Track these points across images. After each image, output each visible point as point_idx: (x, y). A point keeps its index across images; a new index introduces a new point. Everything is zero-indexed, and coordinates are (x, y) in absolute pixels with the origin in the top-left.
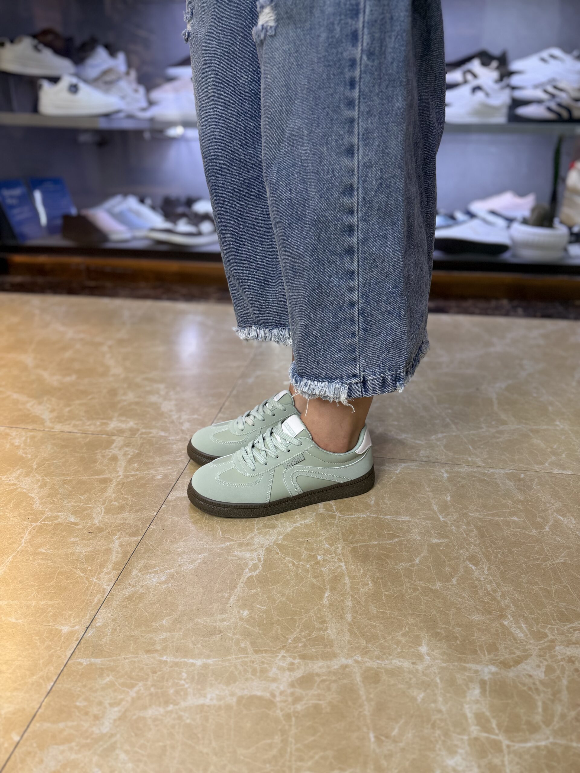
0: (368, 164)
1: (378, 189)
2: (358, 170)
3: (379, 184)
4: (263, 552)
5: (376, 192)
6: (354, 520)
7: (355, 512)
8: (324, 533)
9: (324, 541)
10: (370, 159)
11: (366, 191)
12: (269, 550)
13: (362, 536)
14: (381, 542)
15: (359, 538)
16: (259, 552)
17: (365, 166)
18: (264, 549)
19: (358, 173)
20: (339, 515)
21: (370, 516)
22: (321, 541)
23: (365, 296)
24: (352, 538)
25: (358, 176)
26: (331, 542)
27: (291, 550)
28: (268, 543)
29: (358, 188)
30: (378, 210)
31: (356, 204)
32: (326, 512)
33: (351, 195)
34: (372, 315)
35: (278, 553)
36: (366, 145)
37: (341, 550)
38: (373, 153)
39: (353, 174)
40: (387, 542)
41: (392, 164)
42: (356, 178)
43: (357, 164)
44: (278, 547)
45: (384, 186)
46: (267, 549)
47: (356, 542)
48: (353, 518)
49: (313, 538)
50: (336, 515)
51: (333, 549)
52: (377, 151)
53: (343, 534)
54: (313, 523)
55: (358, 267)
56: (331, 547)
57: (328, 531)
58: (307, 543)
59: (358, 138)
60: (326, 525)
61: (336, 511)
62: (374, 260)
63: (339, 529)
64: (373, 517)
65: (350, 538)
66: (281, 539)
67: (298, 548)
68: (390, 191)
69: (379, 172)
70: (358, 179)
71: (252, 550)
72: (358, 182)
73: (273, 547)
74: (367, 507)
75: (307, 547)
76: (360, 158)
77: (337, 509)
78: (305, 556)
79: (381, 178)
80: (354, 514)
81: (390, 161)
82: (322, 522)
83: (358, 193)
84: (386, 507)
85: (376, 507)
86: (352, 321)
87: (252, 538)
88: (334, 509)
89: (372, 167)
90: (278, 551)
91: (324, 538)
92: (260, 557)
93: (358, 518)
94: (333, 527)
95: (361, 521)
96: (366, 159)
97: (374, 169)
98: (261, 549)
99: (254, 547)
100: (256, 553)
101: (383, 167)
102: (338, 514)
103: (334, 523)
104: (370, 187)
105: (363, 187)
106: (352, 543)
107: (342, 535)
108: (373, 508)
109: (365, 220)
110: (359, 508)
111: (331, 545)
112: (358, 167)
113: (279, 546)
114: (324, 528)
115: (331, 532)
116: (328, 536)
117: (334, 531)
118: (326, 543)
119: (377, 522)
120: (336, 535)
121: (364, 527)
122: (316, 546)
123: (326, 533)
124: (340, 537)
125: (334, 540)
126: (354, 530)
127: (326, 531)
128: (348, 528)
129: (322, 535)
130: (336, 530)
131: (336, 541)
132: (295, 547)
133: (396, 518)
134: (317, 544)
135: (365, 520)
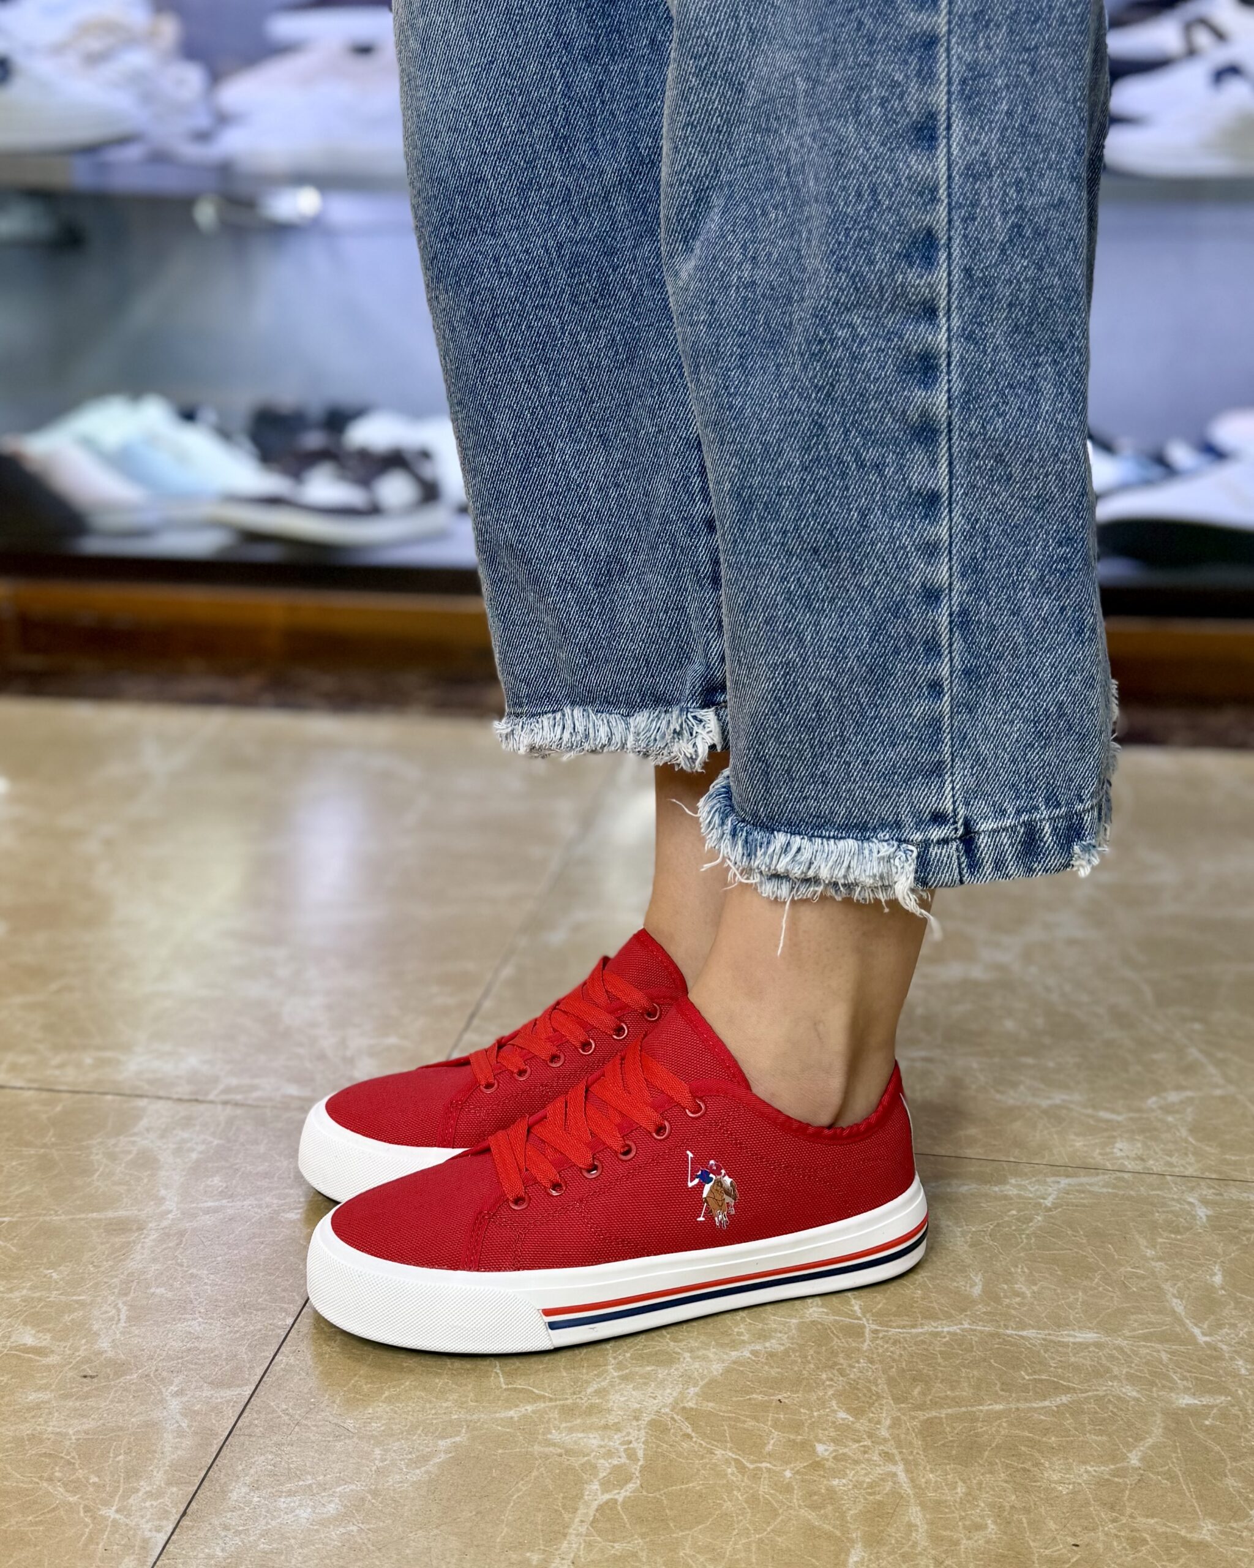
0: (979, 168)
1: (1011, 240)
2: (949, 187)
3: (1013, 226)
4: (643, 1431)
5: (1003, 251)
6: (924, 1342)
7: (924, 1317)
8: (832, 1380)
9: (834, 1403)
10: (983, 154)
11: (974, 247)
12: (658, 1427)
13: (953, 1389)
14: (1013, 1406)
15: (942, 1395)
16: (628, 1434)
17: (971, 173)
18: (643, 1424)
19: (949, 195)
20: (874, 1327)
21: (974, 1330)
22: (823, 1403)
23: (971, 568)
24: (923, 1393)
25: (949, 204)
26: (856, 1404)
27: (730, 1426)
28: (655, 1408)
29: (950, 239)
30: (1010, 305)
31: (944, 291)
32: (831, 1318)
33: (929, 262)
34: (993, 629)
35: (689, 1437)
36: (971, 112)
37: (890, 1427)
38: (995, 136)
39: (934, 200)
40: (1035, 1405)
41: (1050, 167)
42: (942, 210)
43: (945, 168)
44: (687, 1419)
45: (1028, 233)
46: (653, 1424)
47: (935, 1404)
48: (918, 1335)
49: (797, 1392)
50: (862, 1327)
51: (862, 1425)
52: (1005, 129)
53: (891, 1382)
54: (794, 1350)
55: (950, 479)
56: (857, 1419)
57: (841, 1372)
58: (777, 1407)
59: (949, 92)
60: (835, 1354)
61: (865, 1313)
62: (999, 459)
63: (878, 1365)
64: (981, 1333)
65: (916, 1392)
66: (697, 1395)
67: (750, 1424)
68: (1047, 248)
69: (1012, 192)
70: (949, 213)
71: (606, 1427)
72: (950, 222)
73: (672, 1418)
74: (962, 1303)
75: (778, 1419)
76: (955, 151)
77: (865, 1310)
78: (774, 1445)
79: (1019, 208)
80: (922, 1324)
81: (1044, 160)
82: (819, 1346)
83: (950, 255)
84: (1021, 1304)
85: (988, 1304)
86: (932, 649)
87: (601, 1392)
88: (857, 1309)
89: (991, 176)
90: (689, 1431)
91: (830, 1392)
92: (634, 1449)
93: (935, 1335)
94: (858, 1362)
95: (945, 1346)
96: (974, 151)
97: (996, 182)
98: (635, 1423)
99: (612, 1419)
100: (619, 1435)
101: (1023, 174)
102: (869, 1325)
103: (858, 1350)
104: (985, 238)
105: (965, 236)
106: (921, 1407)
107: (889, 1384)
108: (981, 1307)
109: (970, 337)
110: (936, 1306)
111: (858, 1413)
112: (949, 177)
113: (690, 1415)
114: (830, 1363)
115: (852, 1376)
116: (843, 1386)
117: (861, 1372)
118: (839, 1407)
119: (996, 1346)
120: (868, 1384)
121: (958, 1362)
122: (807, 1417)
123: (835, 1379)
124: (883, 1389)
125: (863, 1399)
126: (925, 1371)
127: (835, 1372)
128: (904, 1363)
129: (823, 1384)
130: (868, 1371)
131: (871, 1401)
132: (743, 1418)
133: (1057, 1336)
134: (810, 1409)
135: (958, 1340)
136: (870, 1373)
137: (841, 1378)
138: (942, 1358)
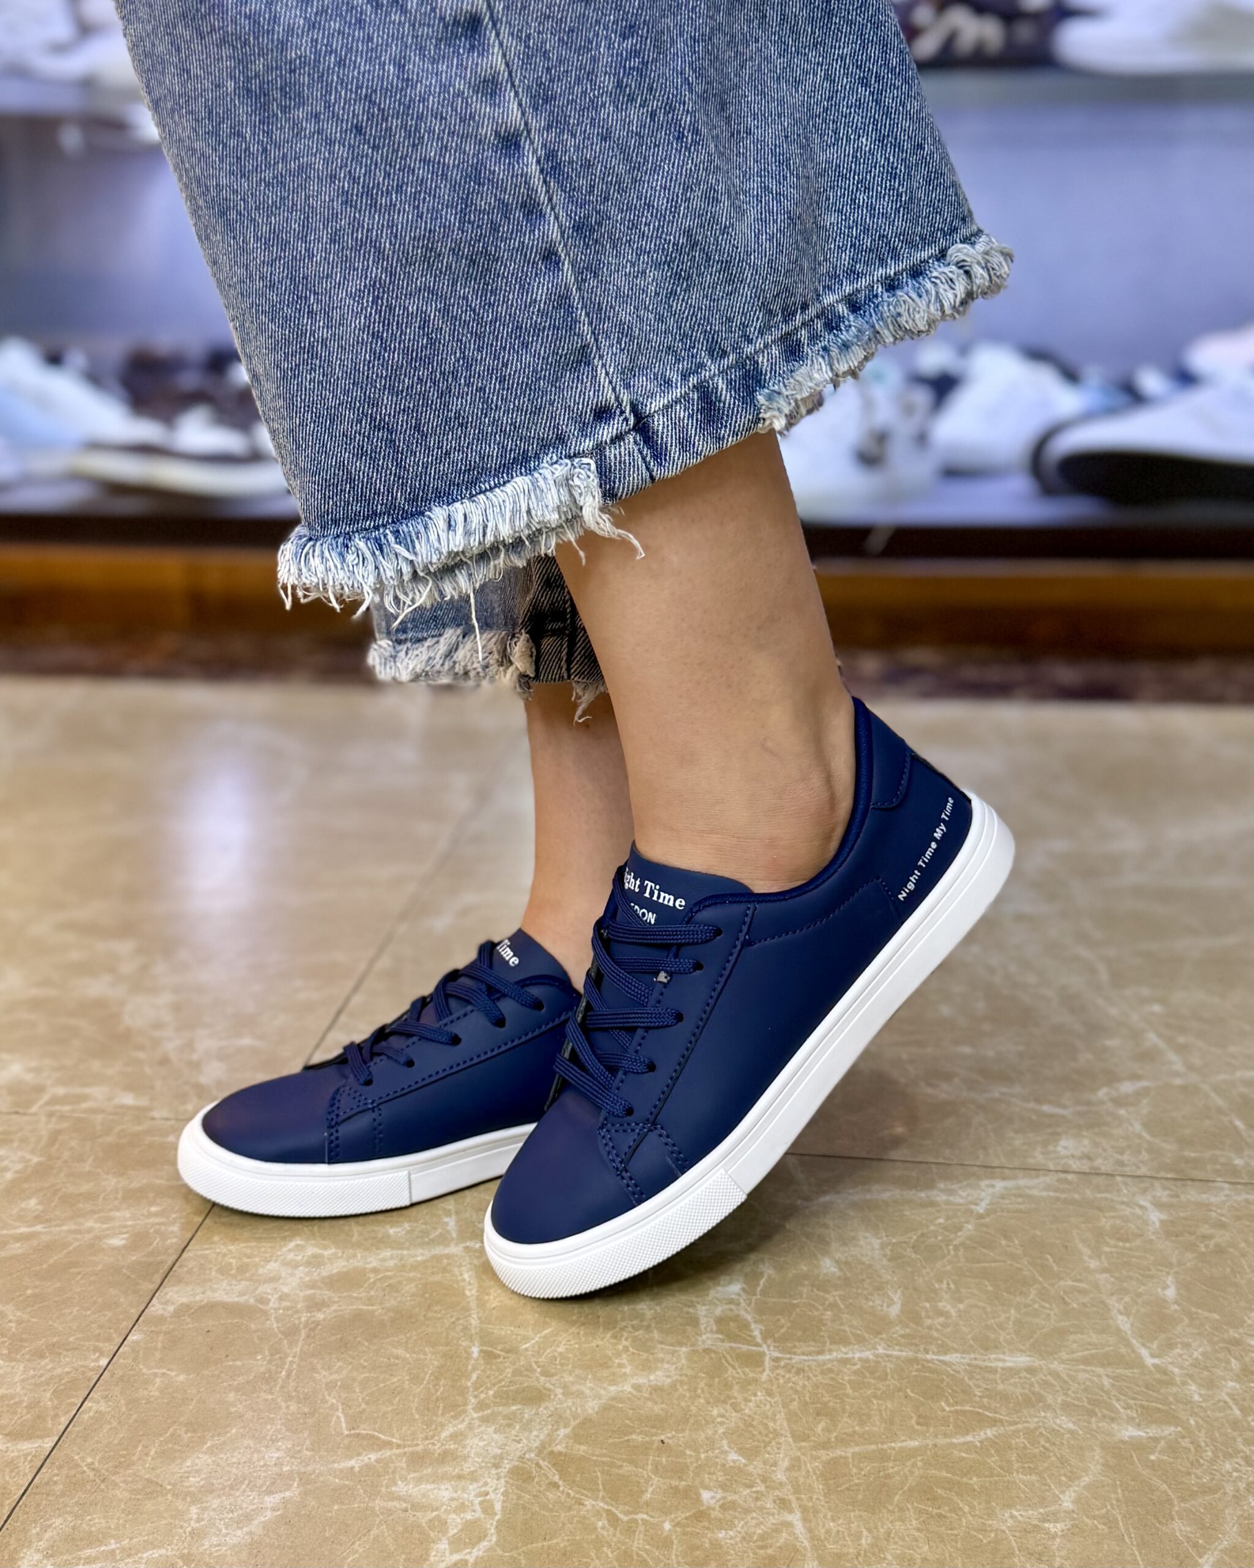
4: (502, 1481)
6: (831, 1370)
7: (833, 1342)
8: (722, 1416)
9: (725, 1443)
13: (862, 1423)
14: (930, 1442)
15: (850, 1431)
18: (503, 1471)
20: (776, 1354)
21: (888, 1356)
22: (712, 1443)
24: (827, 1430)
26: (750, 1443)
27: (603, 1472)
28: (519, 1453)
32: (727, 1345)
35: (555, 1484)
37: (788, 1469)
40: (956, 1441)
44: (554, 1465)
46: (514, 1470)
48: (824, 1363)
49: (683, 1431)
50: (762, 1355)
51: (755, 1467)
53: (792, 1417)
54: (681, 1382)
56: (750, 1459)
57: (735, 1407)
58: (659, 1448)
60: (728, 1386)
61: (764, 1339)
63: (777, 1398)
64: (898, 1358)
65: (819, 1428)
67: (627, 1468)
74: (878, 1325)
75: (660, 1463)
77: (766, 1335)
78: (653, 1493)
80: (830, 1351)
82: (712, 1378)
84: (945, 1325)
85: (907, 1326)
88: (757, 1333)
91: (721, 1430)
93: (845, 1362)
94: (755, 1395)
95: (855, 1373)
102: (770, 1352)
103: (756, 1380)
106: (824, 1446)
107: (788, 1420)
108: (899, 1330)
110: (847, 1329)
111: (751, 1454)
113: (558, 1460)
114: (722, 1398)
115: (747, 1411)
116: (736, 1423)
117: (758, 1407)
118: (730, 1447)
119: (914, 1373)
120: (765, 1421)
121: (869, 1392)
122: (693, 1459)
123: (727, 1414)
124: (781, 1425)
125: (759, 1437)
126: (831, 1404)
127: (728, 1407)
128: (808, 1395)
129: (713, 1422)
130: (765, 1405)
131: (767, 1439)
132: (619, 1463)
133: (984, 1360)
134: (697, 1451)
135: (871, 1368)
136: (768, 1407)
137: (734, 1414)
138: (852, 1388)
